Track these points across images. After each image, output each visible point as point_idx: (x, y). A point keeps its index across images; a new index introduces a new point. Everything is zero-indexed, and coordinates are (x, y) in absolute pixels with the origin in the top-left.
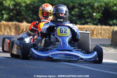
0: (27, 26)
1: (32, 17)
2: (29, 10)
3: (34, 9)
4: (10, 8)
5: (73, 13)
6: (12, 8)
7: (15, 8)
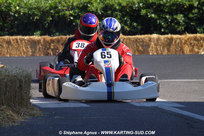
0: (124, 39)
1: (131, 25)
2: (126, 16)
3: (132, 13)
4: (99, 13)
5: (191, 15)
6: (100, 13)
7: (105, 14)
